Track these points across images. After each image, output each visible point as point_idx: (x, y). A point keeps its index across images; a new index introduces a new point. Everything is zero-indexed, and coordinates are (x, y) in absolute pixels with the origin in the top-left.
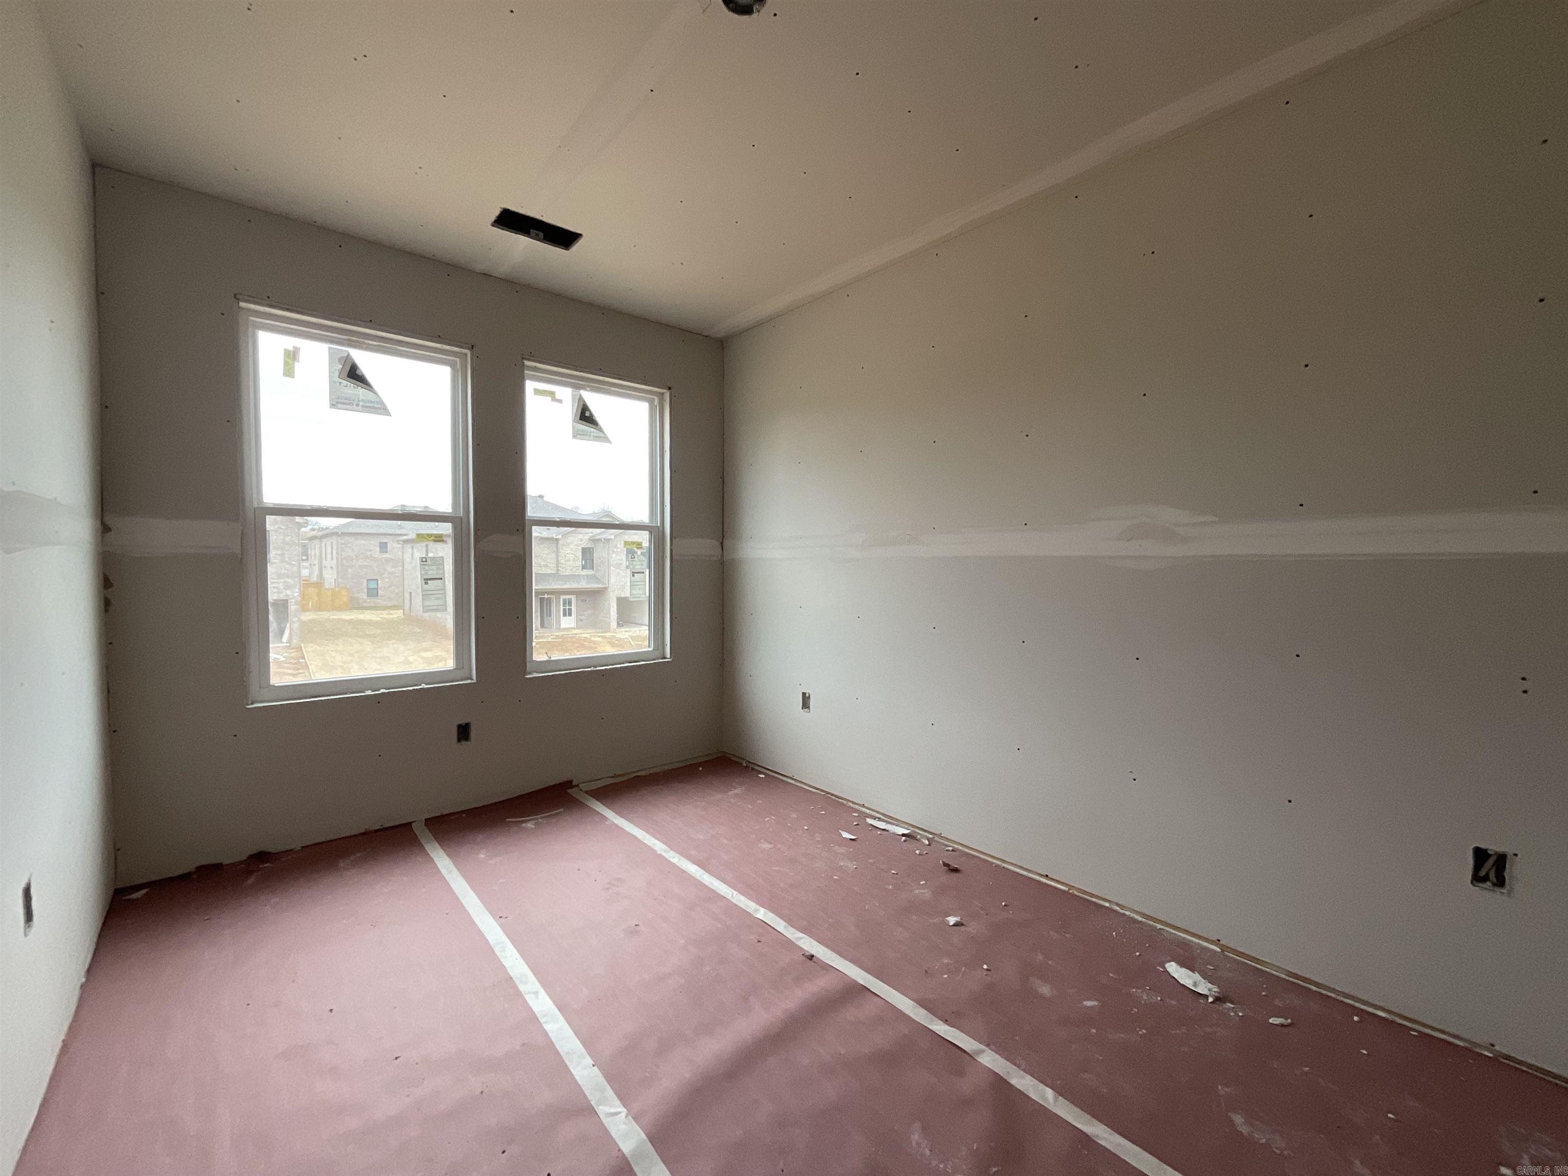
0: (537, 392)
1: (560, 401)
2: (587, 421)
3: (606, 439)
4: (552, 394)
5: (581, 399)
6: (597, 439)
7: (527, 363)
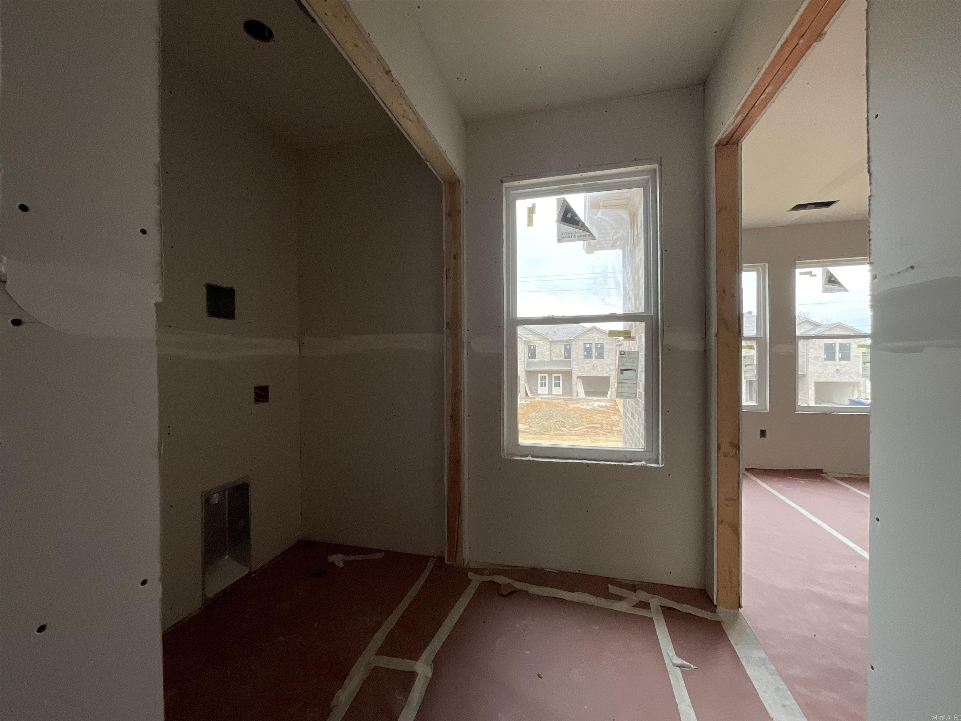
0: (802, 274)
1: (815, 276)
2: (834, 283)
3: (845, 290)
4: (810, 273)
5: (829, 271)
6: (838, 291)
7: (797, 262)
